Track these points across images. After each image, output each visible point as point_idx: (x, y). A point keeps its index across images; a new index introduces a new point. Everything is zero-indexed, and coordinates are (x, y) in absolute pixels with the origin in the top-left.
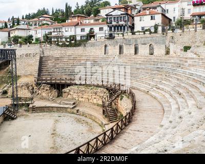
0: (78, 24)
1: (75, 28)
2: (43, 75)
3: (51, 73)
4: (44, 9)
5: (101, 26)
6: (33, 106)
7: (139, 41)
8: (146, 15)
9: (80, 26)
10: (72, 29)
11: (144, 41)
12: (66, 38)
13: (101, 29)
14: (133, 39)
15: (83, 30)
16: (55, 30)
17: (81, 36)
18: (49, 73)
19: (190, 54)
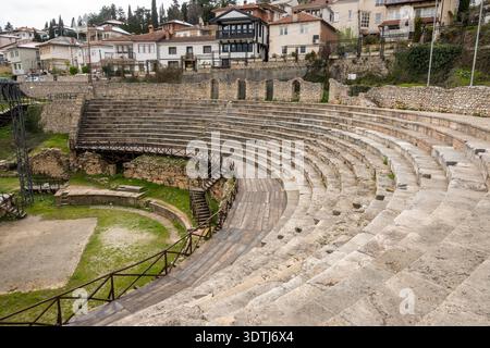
0: (164, 37)
1: (158, 46)
2: (87, 136)
3: (104, 131)
4: (113, 6)
5: (207, 44)
6: (63, 194)
7: (275, 73)
8: (292, 23)
9: (168, 41)
10: (152, 48)
11: (285, 74)
12: (141, 66)
13: (207, 49)
14: (264, 69)
15: (172, 50)
16: (120, 50)
17: (169, 63)
18: (100, 131)
19: (362, 101)
